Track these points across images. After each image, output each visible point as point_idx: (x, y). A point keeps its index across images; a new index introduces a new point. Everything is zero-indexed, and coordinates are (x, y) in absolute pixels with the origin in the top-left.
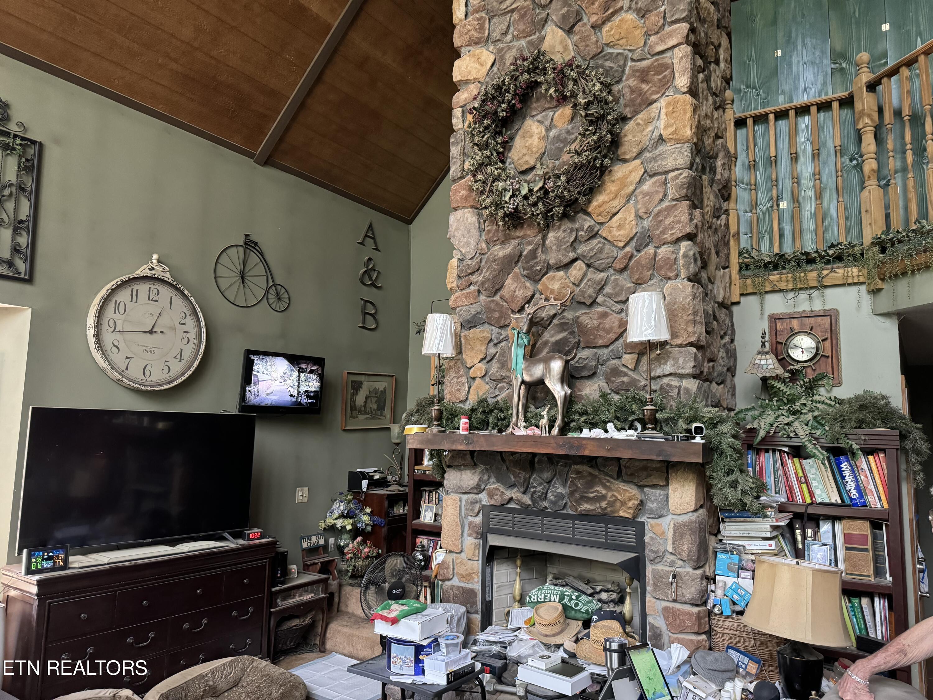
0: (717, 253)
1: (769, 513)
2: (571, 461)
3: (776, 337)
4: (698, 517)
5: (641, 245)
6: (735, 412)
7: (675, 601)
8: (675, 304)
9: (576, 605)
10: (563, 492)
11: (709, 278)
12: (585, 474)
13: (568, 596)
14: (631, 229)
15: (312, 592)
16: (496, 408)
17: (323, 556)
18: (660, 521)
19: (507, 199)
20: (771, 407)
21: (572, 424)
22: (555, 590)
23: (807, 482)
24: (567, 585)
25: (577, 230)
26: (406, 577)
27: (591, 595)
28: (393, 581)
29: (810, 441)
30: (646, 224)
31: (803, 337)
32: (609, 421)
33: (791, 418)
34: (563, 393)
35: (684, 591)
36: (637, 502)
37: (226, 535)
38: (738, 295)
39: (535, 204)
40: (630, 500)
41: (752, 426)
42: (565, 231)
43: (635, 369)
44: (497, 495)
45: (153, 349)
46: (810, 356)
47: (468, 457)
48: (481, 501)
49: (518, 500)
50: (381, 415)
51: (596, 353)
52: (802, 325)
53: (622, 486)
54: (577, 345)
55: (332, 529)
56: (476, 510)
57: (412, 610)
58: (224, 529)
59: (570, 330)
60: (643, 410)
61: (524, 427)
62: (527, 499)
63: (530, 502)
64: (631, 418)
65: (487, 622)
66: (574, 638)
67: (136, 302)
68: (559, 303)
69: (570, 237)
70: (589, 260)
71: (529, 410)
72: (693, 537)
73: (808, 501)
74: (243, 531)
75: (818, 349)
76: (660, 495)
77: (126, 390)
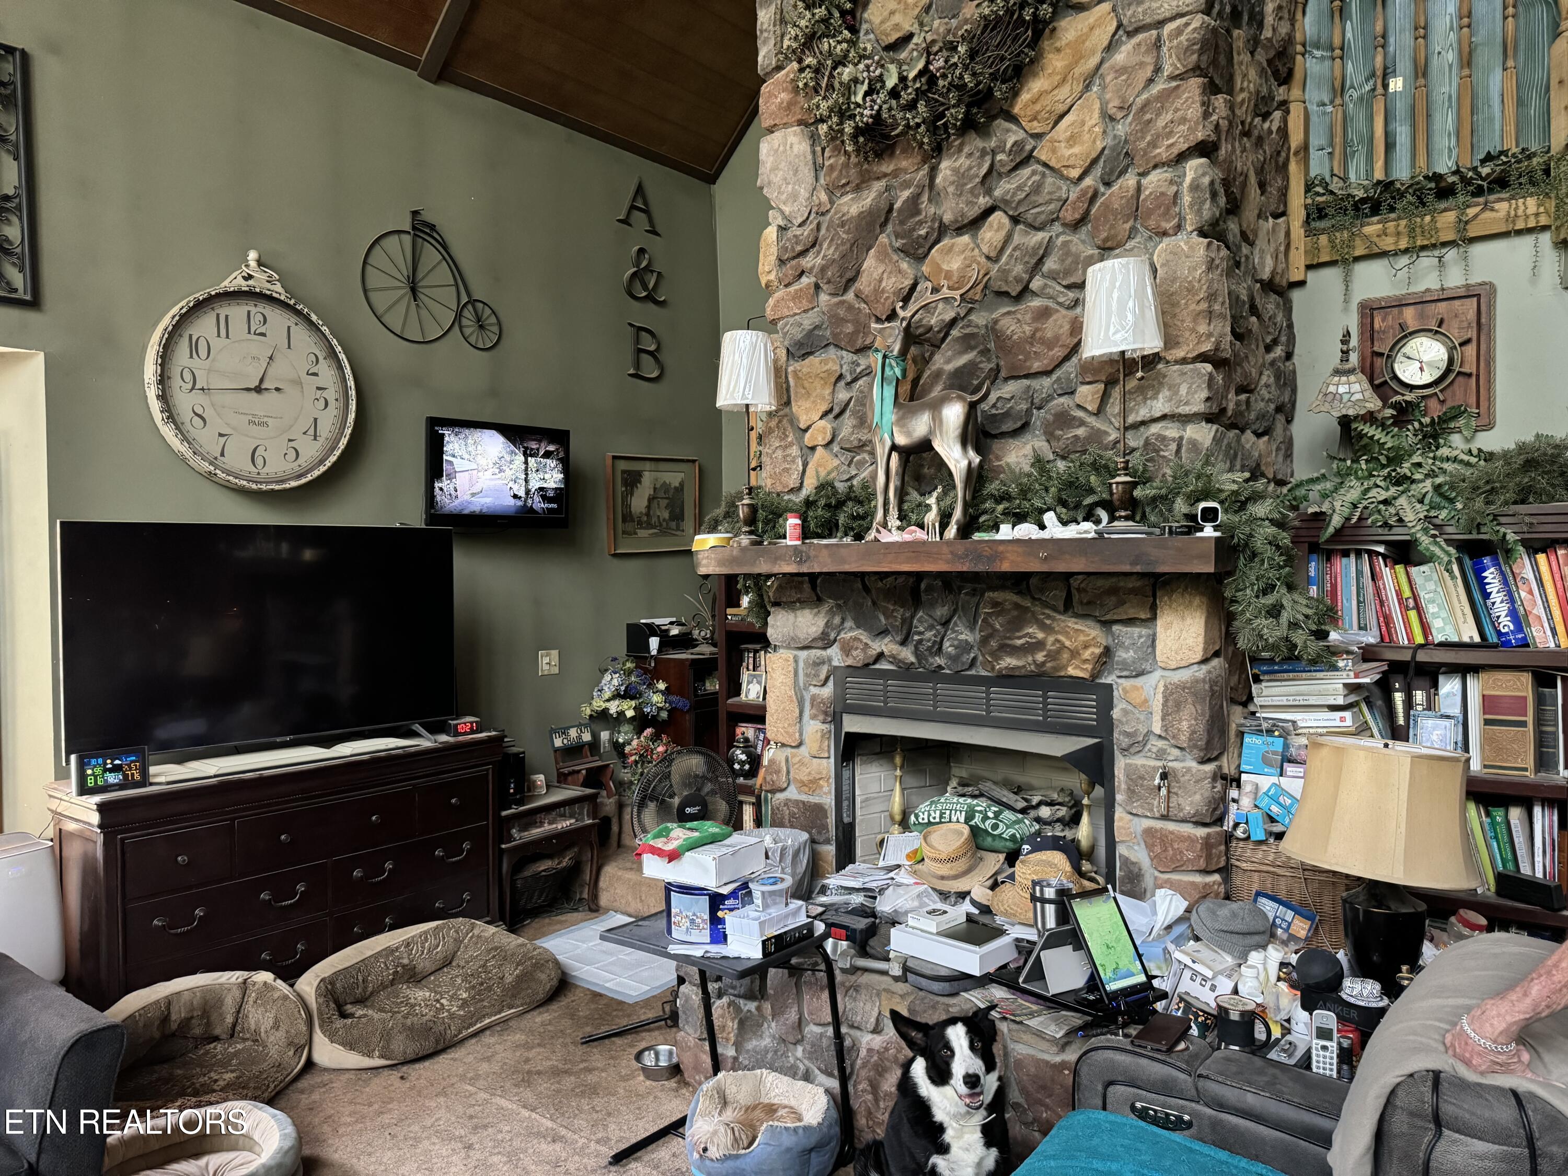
0: (1262, 186)
1: (1341, 664)
2: (984, 586)
3: (1373, 343)
4: (1209, 672)
5: (1112, 171)
6: (1289, 486)
7: (1164, 817)
8: (1174, 280)
9: (995, 827)
10: (970, 638)
11: (1244, 235)
12: (1008, 606)
13: (980, 812)
14: (1094, 141)
15: (571, 817)
16: (850, 499)
17: (591, 759)
18: (1139, 681)
19: (859, 98)
20: (1356, 472)
21: (981, 519)
22: (958, 803)
23: (1418, 608)
24: (981, 795)
25: (994, 153)
26: (708, 787)
27: (1023, 811)
28: (686, 793)
29: (1425, 530)
30: (1121, 129)
31: (1424, 340)
32: (1049, 509)
33: (1393, 491)
34: (964, 464)
35: (1181, 800)
36: (1098, 651)
37: (417, 727)
38: (1302, 268)
39: (911, 106)
40: (1086, 647)
41: (1318, 510)
42: (970, 155)
43: (1099, 412)
44: (857, 649)
45: (265, 419)
46: (1437, 374)
47: (807, 586)
48: (830, 660)
49: (893, 656)
50: (678, 529)
51: (1029, 387)
52: (1421, 316)
53: (1072, 624)
54: (994, 376)
55: (602, 716)
56: (823, 676)
57: (706, 837)
58: (414, 718)
59: (981, 347)
60: (1111, 484)
61: (899, 528)
62: (907, 654)
63: (912, 659)
64: (1088, 501)
65: (846, 856)
66: (990, 883)
67: (227, 337)
68: (957, 294)
69: (980, 166)
70: (1016, 209)
71: (908, 498)
72: (1199, 707)
73: (1420, 640)
74: (446, 721)
75: (1451, 361)
76: (1140, 637)
77: (224, 490)
